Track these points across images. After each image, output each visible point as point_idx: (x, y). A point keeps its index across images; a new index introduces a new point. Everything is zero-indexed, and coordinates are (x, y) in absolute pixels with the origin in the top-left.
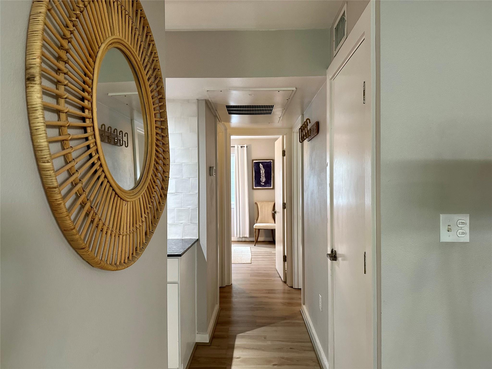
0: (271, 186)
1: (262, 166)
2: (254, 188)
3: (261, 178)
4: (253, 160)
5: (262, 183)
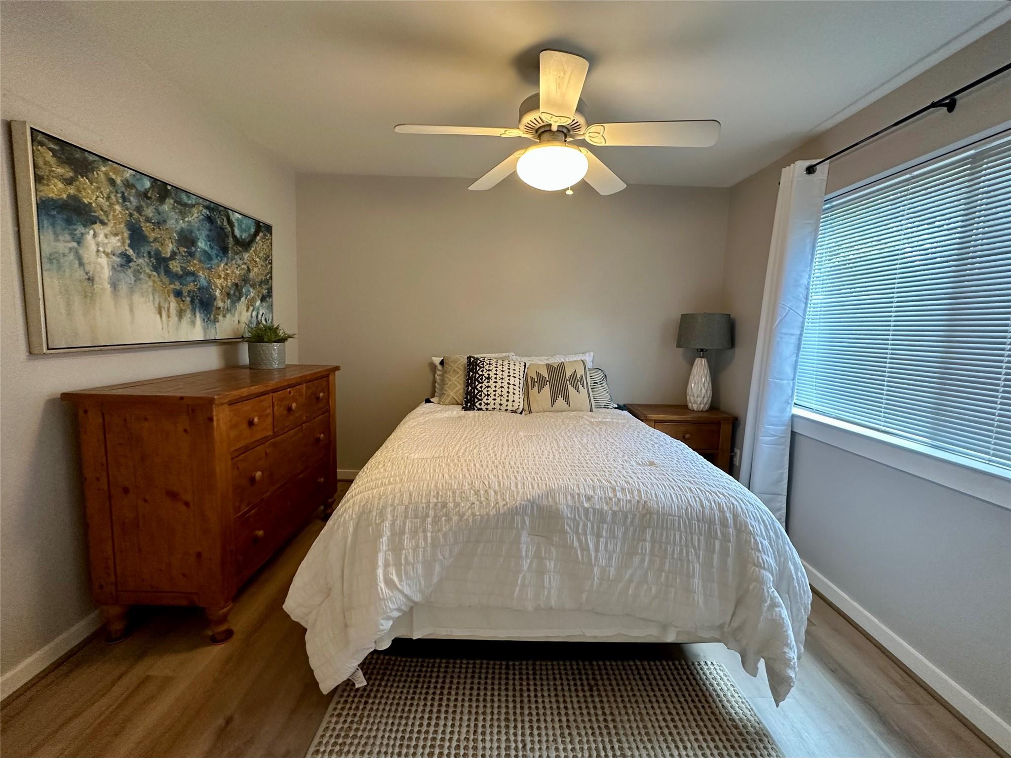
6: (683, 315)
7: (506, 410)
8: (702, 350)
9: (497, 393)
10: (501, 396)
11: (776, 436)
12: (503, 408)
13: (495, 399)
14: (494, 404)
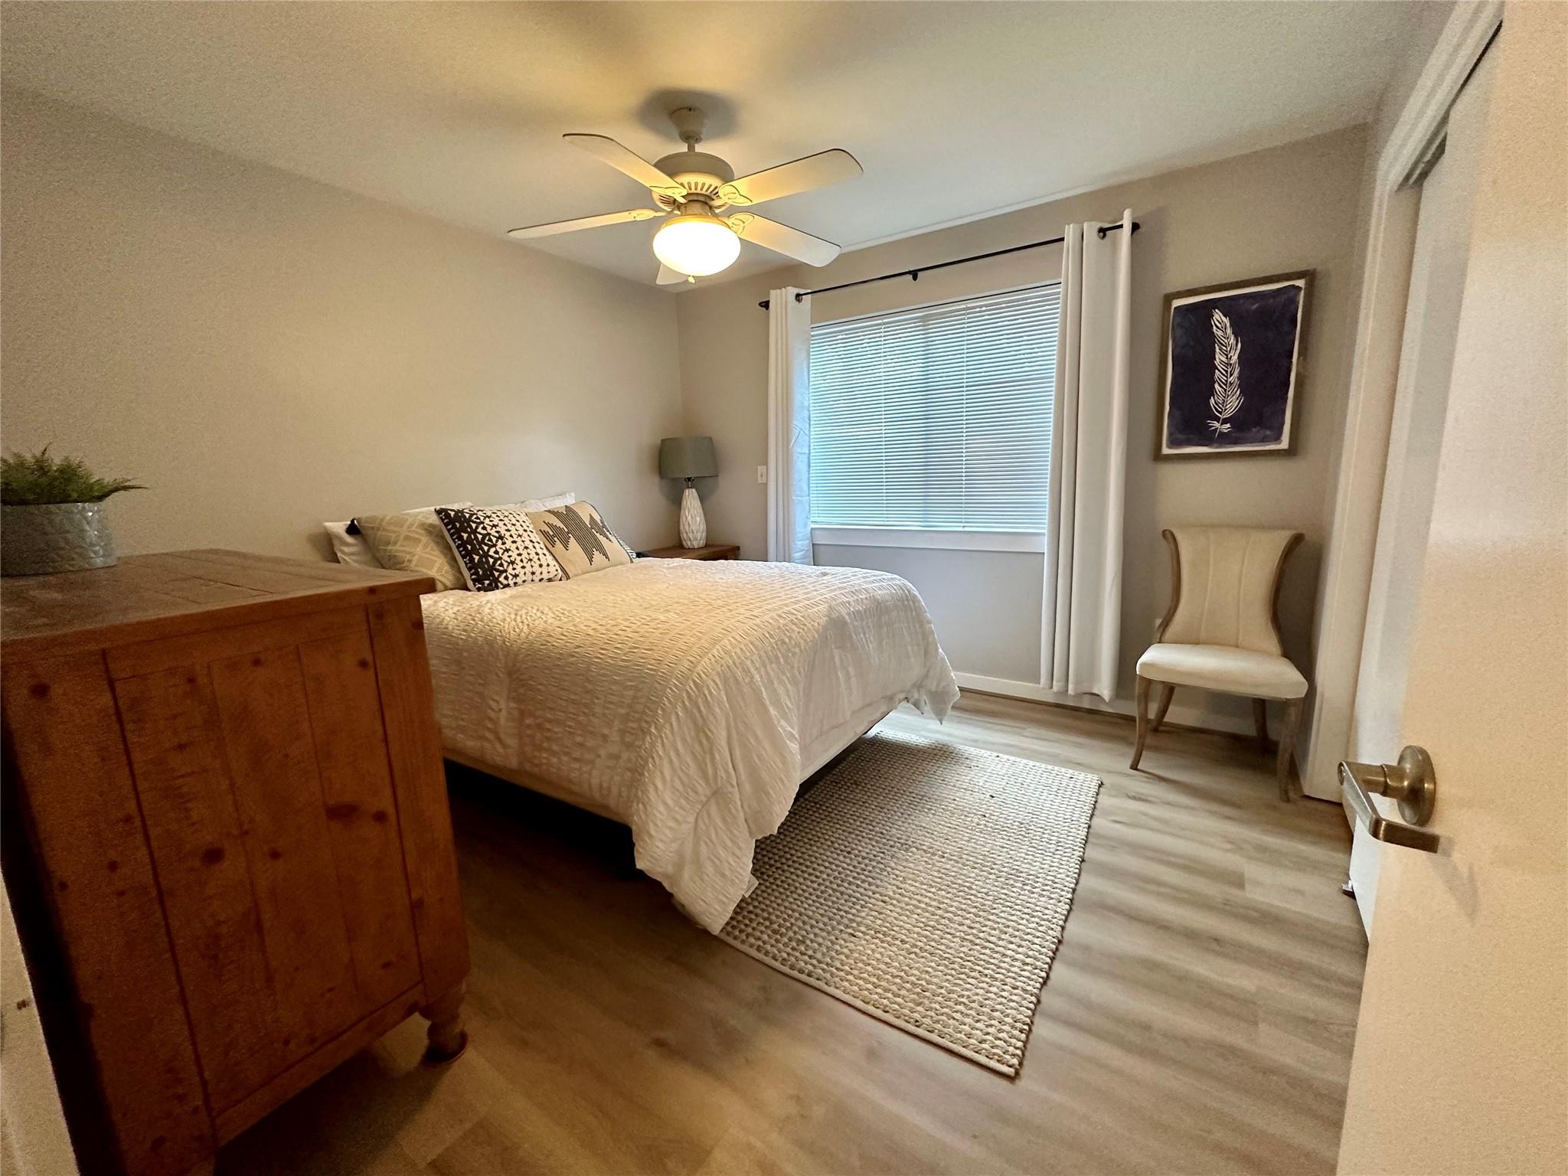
0: (1277, 438)
1: (1226, 320)
2: (1166, 451)
3: (1212, 392)
4: (1169, 298)
5: (1216, 424)
6: (662, 440)
7: (541, 580)
8: (689, 479)
9: (523, 557)
10: (531, 560)
11: (803, 550)
12: (537, 578)
13: (523, 567)
14: (525, 574)
